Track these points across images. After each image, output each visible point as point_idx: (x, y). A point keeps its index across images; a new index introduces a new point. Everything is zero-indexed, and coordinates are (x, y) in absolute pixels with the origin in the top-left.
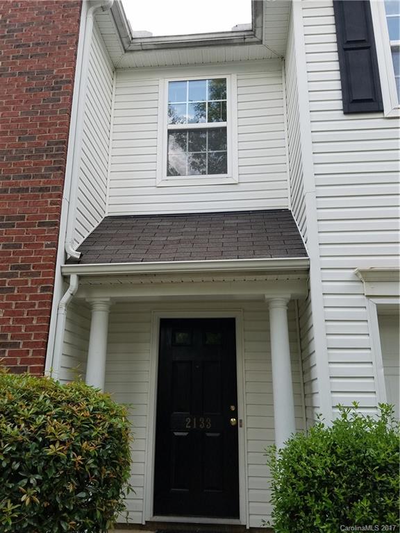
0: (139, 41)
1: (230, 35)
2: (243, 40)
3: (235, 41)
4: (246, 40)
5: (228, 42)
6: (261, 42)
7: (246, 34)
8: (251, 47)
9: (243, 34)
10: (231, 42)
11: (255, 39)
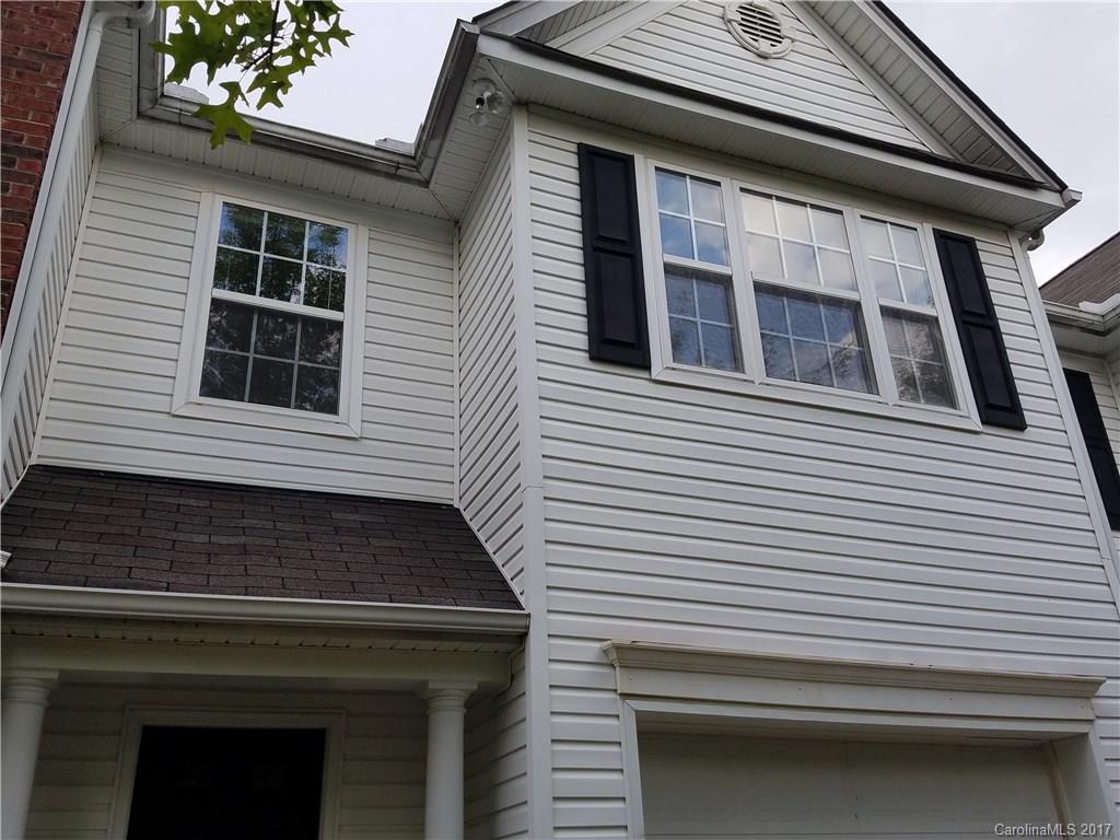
0: (178, 105)
1: (371, 152)
2: (393, 171)
3: (378, 167)
4: (400, 172)
5: (363, 164)
6: (426, 183)
7: (401, 160)
8: (406, 186)
9: (396, 158)
10: (369, 165)
11: (416, 175)
